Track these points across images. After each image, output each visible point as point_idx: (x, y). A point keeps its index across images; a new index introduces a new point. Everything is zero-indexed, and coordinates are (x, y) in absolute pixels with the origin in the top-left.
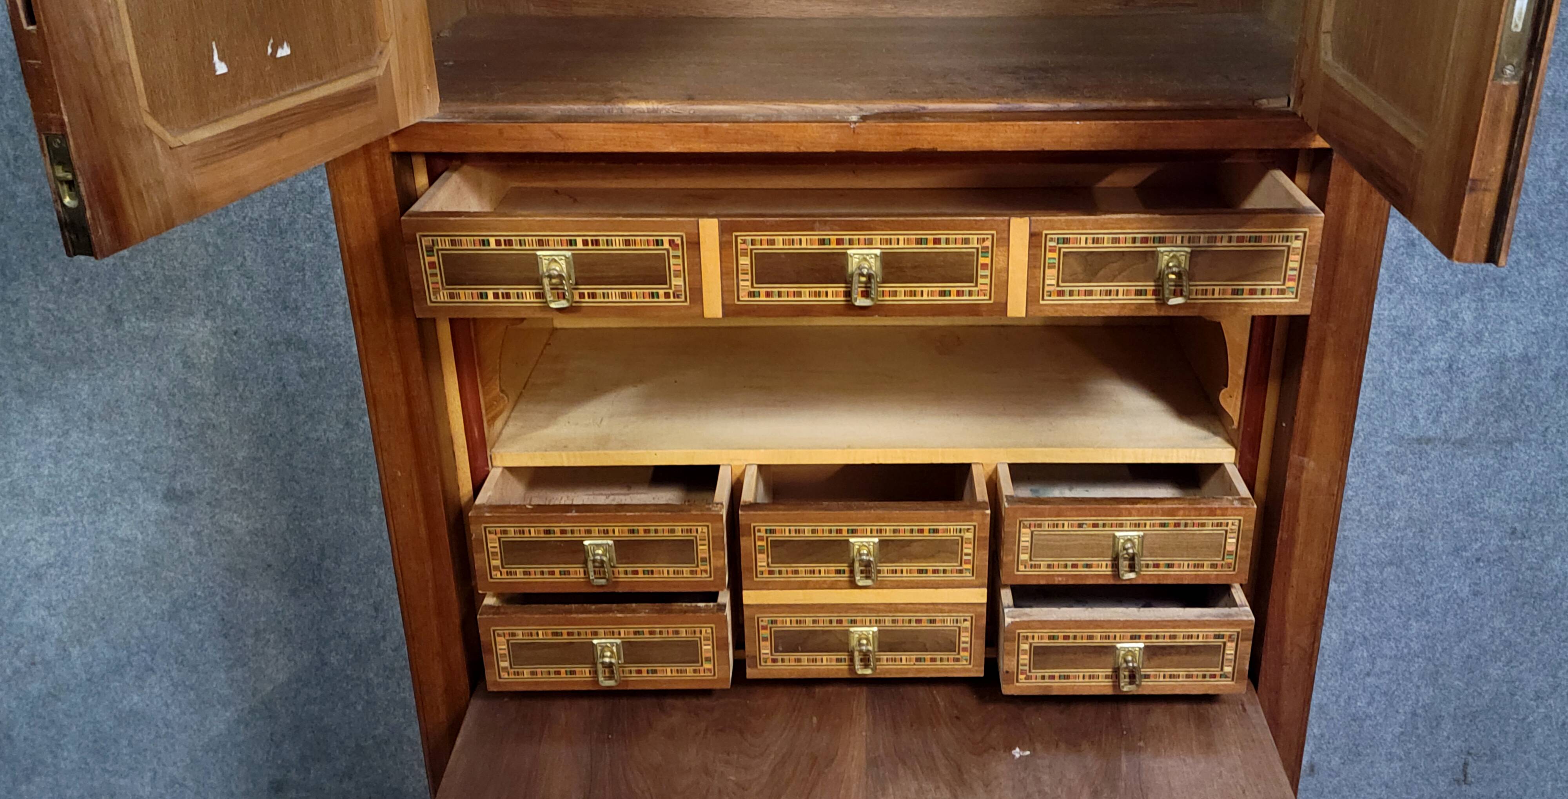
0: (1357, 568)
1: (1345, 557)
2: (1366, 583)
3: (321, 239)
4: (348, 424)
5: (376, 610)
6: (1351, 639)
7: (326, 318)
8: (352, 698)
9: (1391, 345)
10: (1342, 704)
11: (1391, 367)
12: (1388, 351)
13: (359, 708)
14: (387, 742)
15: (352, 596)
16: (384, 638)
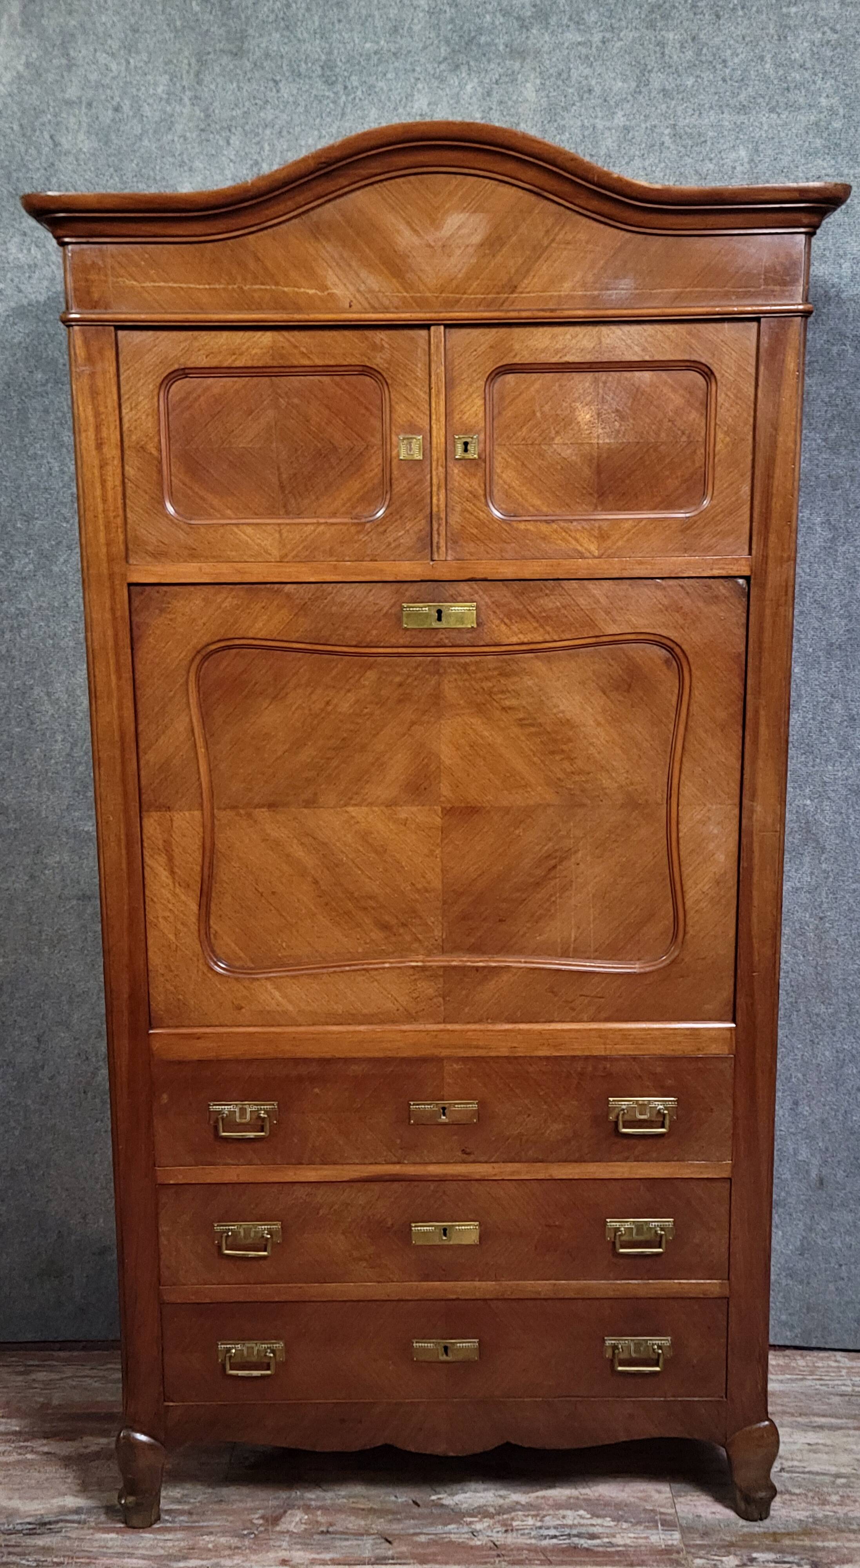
0: (840, 992)
1: (829, 982)
2: (849, 1005)
3: (27, 725)
4: (32, 877)
5: (39, 1041)
6: (841, 1056)
7: (24, 788)
8: (13, 1124)
9: (846, 799)
10: (841, 1118)
11: (848, 818)
12: (845, 805)
13: (17, 1133)
14: (37, 1166)
15: (21, 1028)
16: (43, 1067)
